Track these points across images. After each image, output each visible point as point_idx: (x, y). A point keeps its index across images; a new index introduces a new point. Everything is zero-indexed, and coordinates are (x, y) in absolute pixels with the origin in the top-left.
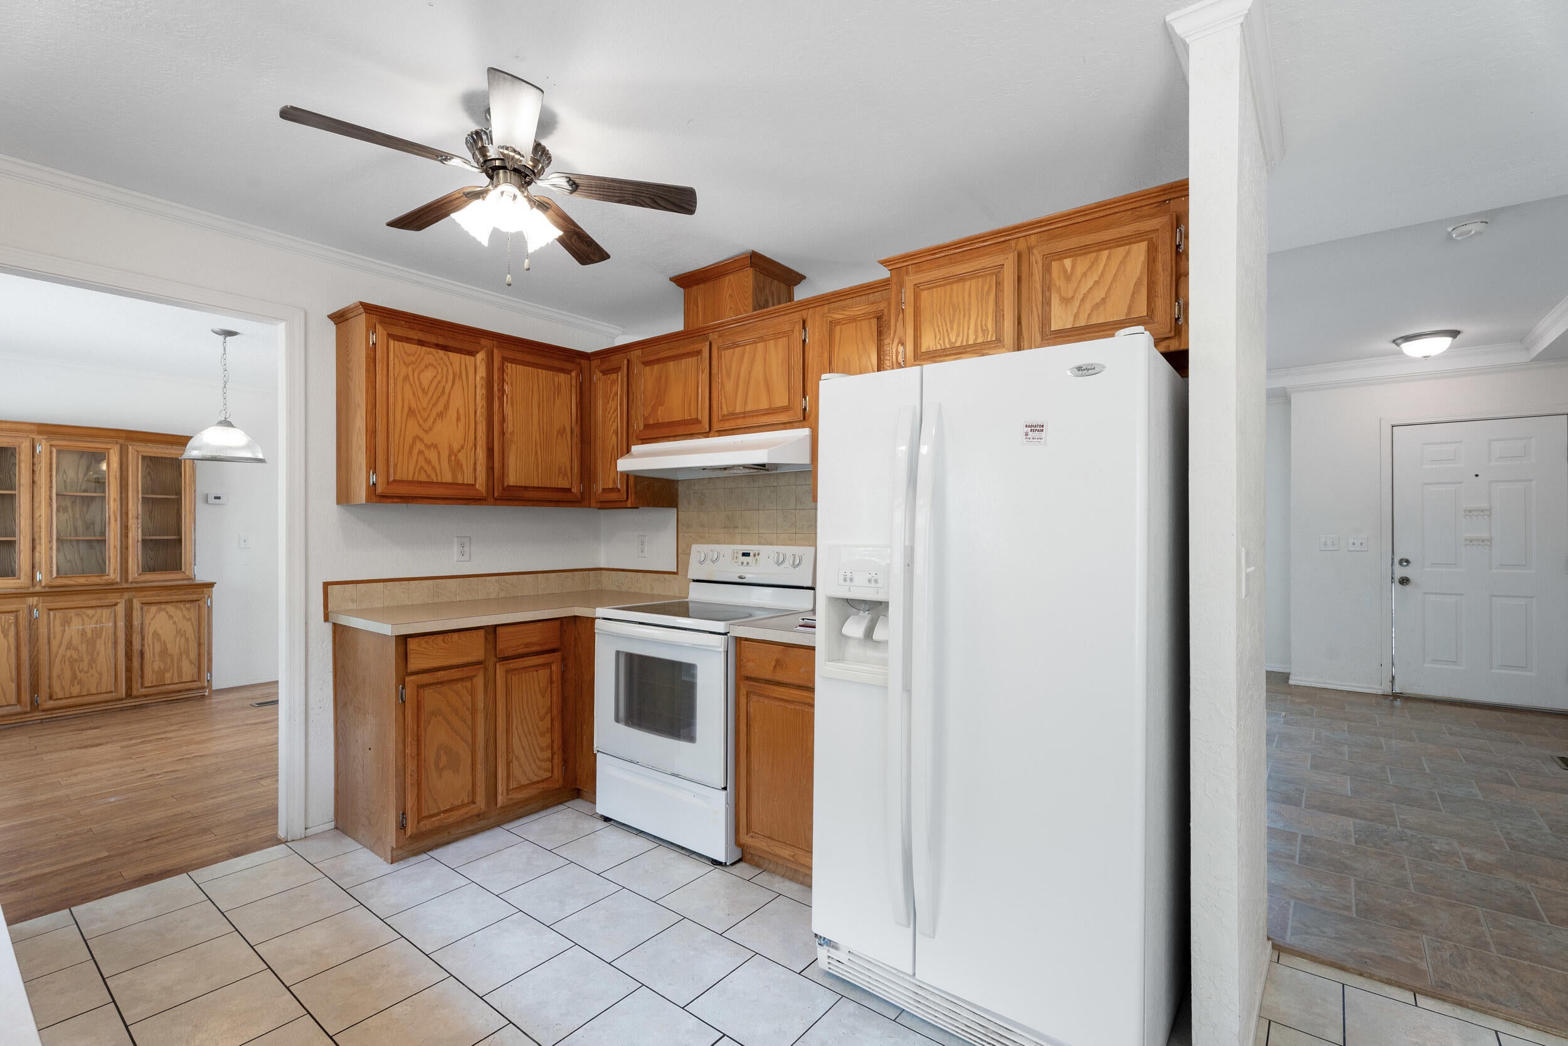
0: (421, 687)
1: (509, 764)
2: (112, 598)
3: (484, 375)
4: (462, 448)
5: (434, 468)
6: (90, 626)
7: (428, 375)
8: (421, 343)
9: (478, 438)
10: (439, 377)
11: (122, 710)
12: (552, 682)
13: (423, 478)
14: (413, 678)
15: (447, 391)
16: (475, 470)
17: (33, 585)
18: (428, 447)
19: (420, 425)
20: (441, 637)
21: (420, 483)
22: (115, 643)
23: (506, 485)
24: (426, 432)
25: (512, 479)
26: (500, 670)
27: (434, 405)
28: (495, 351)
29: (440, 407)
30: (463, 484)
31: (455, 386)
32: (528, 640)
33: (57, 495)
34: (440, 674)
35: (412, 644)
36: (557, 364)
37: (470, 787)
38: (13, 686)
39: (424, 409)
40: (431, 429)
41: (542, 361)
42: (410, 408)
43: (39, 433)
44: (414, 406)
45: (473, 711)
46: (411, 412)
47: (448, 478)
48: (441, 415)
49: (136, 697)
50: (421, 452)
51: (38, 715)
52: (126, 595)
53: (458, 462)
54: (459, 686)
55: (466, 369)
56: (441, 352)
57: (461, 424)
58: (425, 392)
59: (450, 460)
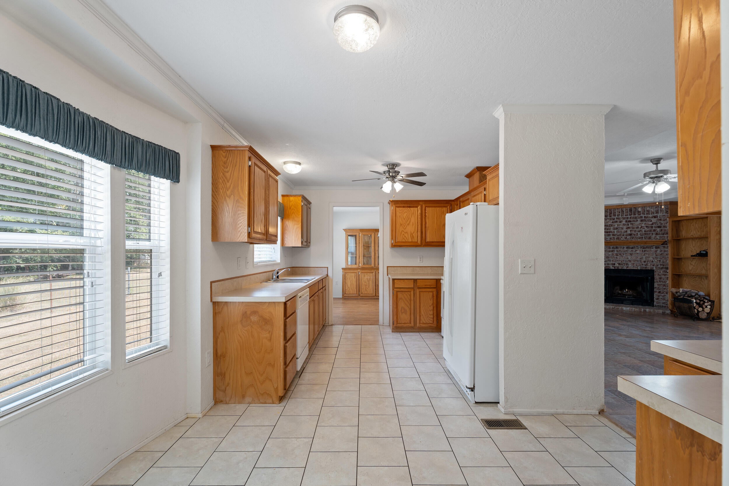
0: (397, 292)
1: (420, 316)
2: (373, 271)
3: (420, 212)
4: (414, 232)
5: (407, 238)
6: (369, 277)
7: (405, 214)
8: (404, 207)
9: (419, 229)
10: (408, 215)
11: (374, 299)
12: (433, 296)
13: (404, 241)
14: (396, 289)
15: (410, 218)
16: (418, 238)
17: (359, 267)
18: (405, 233)
19: (403, 228)
20: (402, 280)
21: (403, 242)
22: (373, 282)
23: (426, 241)
24: (405, 229)
25: (428, 240)
26: (418, 291)
27: (407, 222)
28: (423, 205)
29: (408, 222)
30: (414, 242)
31: (412, 216)
32: (426, 284)
33: (363, 245)
34: (402, 289)
35: (396, 281)
36: (442, 205)
37: (409, 319)
38: (356, 289)
39: (404, 223)
40: (406, 228)
41: (438, 205)
42: (401, 224)
43: (360, 231)
44: (402, 223)
45: (410, 300)
46: (401, 225)
47: (410, 240)
48: (408, 224)
49: (377, 296)
50: (403, 234)
51: (360, 297)
52: (375, 270)
53: (413, 236)
54: (407, 293)
55: (415, 211)
56: (408, 208)
57: (414, 226)
58: (404, 219)
59: (411, 236)
